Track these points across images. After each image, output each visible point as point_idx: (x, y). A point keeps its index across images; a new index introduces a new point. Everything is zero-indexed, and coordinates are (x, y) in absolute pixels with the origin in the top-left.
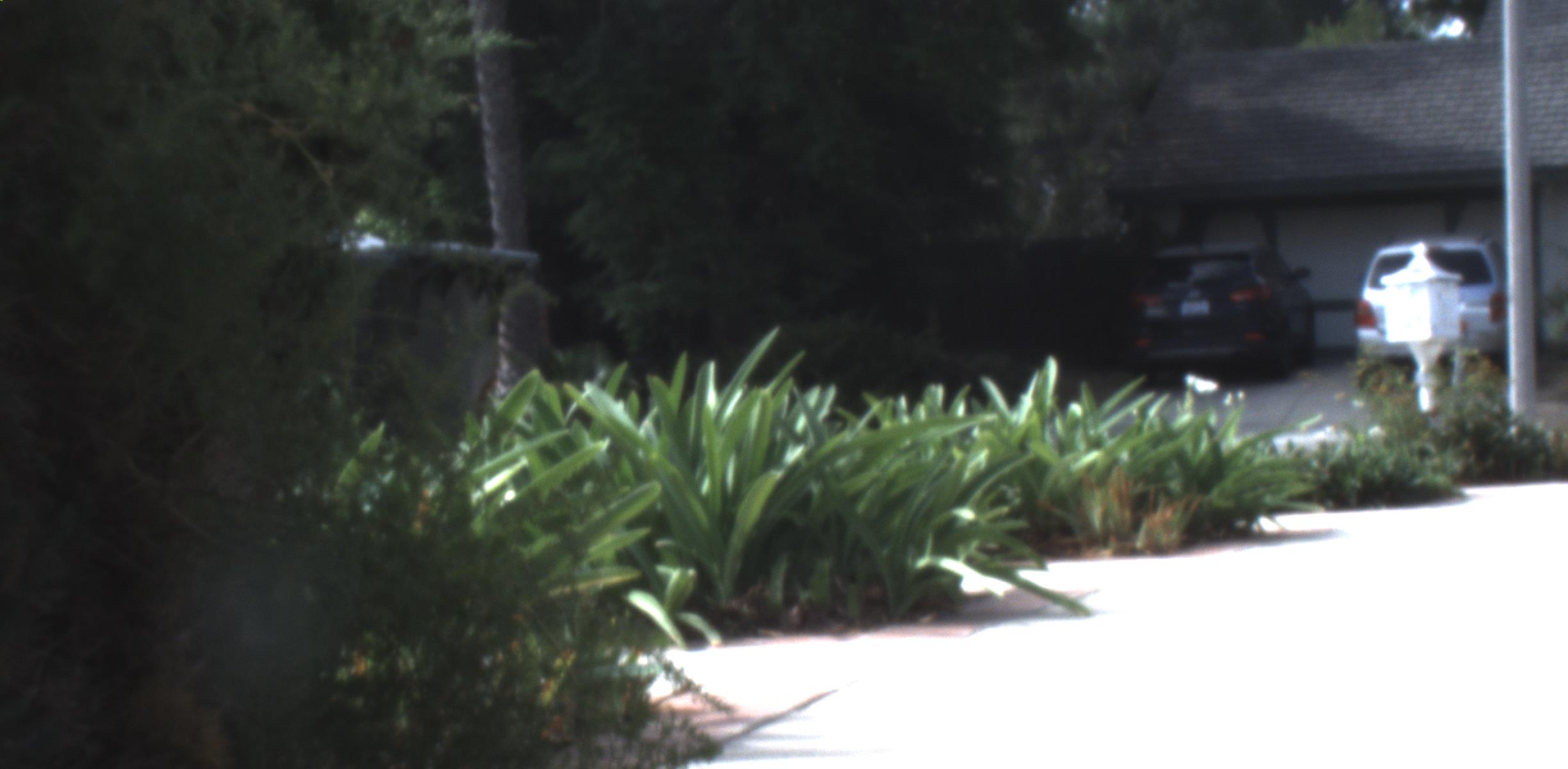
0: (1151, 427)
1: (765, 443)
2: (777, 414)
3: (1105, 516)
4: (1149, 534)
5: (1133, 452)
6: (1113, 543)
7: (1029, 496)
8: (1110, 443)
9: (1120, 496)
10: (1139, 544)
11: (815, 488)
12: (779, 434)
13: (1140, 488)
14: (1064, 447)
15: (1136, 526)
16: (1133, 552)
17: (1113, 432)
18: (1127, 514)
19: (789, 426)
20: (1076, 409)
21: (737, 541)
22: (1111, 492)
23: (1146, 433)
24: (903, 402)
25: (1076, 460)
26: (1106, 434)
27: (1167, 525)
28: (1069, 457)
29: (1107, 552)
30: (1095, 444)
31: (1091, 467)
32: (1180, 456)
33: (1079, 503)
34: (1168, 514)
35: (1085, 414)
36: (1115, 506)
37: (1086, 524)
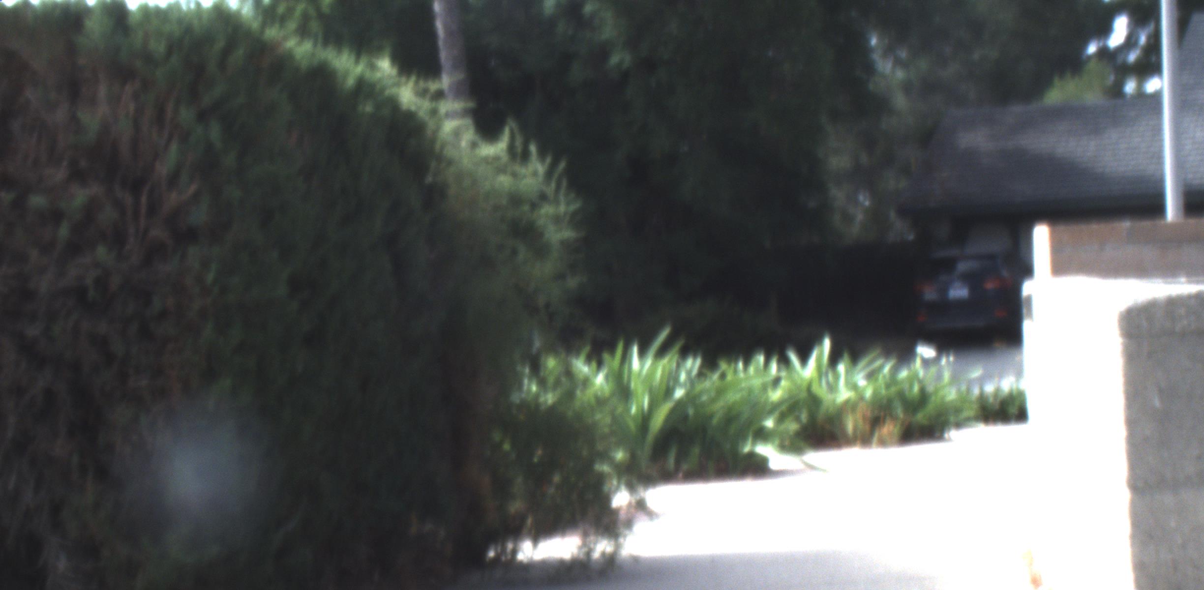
1: (664, 387)
2: (670, 373)
3: (855, 429)
4: (880, 436)
5: (874, 391)
6: (859, 444)
7: (812, 417)
9: (863, 418)
11: (691, 412)
12: (671, 384)
13: (875, 413)
14: (832, 388)
15: (873, 432)
18: (867, 427)
19: (676, 379)
20: (841, 367)
21: (650, 438)
22: (859, 415)
23: (882, 380)
24: (740, 365)
25: (839, 396)
27: (891, 432)
28: (835, 394)
31: (847, 400)
33: (840, 420)
34: (892, 427)
35: (846, 371)
36: (860, 423)
37: (844, 431)
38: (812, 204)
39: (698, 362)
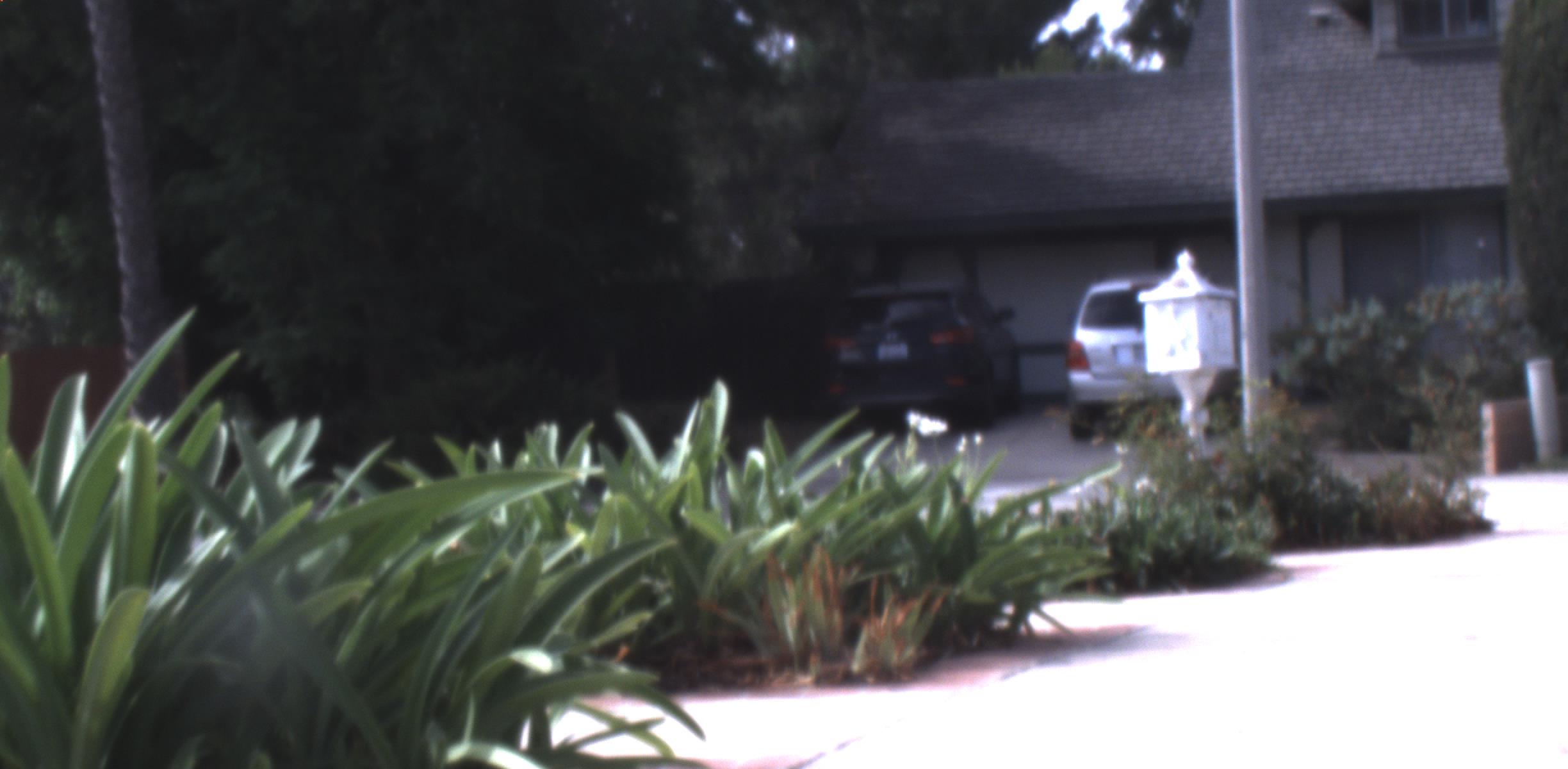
0: (868, 484)
3: (803, 622)
4: (871, 649)
5: (842, 523)
6: (815, 665)
7: (686, 591)
8: (807, 506)
9: (824, 589)
10: (856, 667)
13: (854, 575)
14: (740, 515)
15: (851, 636)
16: (848, 680)
17: (811, 492)
18: (837, 618)
20: (757, 457)
22: (812, 584)
23: (862, 494)
24: (496, 449)
25: (757, 536)
26: (801, 493)
27: (898, 634)
28: (745, 533)
29: (808, 679)
30: (787, 510)
31: (781, 544)
32: (912, 527)
33: (762, 602)
34: (900, 617)
35: (770, 465)
36: (819, 609)
37: (775, 633)
38: (669, 217)
39: (315, 428)
